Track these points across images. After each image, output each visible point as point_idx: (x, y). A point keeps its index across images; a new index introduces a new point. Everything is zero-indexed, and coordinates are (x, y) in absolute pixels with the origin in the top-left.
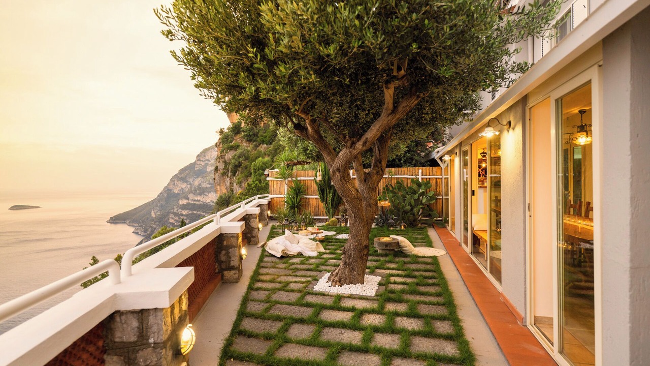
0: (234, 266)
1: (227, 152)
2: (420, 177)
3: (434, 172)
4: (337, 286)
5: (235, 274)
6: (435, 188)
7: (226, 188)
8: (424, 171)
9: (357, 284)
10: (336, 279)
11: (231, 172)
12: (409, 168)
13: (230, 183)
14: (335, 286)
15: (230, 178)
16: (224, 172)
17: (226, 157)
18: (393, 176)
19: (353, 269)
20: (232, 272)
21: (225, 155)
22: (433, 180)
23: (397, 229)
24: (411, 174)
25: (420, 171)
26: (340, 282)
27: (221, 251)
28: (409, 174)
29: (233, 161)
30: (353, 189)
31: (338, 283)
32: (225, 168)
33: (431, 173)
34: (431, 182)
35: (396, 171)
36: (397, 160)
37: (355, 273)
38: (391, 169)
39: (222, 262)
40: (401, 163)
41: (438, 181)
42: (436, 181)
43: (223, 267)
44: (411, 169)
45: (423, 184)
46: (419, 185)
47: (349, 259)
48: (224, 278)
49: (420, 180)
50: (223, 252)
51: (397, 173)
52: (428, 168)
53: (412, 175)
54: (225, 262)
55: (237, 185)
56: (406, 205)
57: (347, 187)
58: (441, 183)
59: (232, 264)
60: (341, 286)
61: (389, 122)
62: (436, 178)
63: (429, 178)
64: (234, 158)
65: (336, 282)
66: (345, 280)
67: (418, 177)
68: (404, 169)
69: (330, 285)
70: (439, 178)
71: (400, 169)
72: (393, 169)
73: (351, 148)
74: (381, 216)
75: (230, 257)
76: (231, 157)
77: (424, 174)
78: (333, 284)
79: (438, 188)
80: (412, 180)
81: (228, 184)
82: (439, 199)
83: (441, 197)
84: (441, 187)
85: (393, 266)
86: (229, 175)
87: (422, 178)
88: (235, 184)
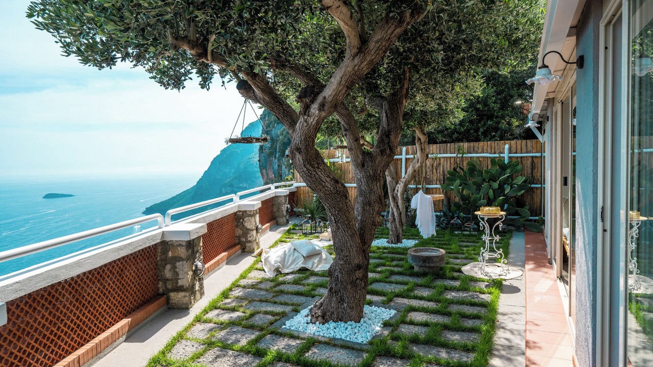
0: (182, 286)
1: (274, 127)
2: (506, 155)
3: (529, 148)
4: (318, 323)
5: (185, 297)
6: (530, 171)
7: (274, 173)
8: (514, 146)
9: (349, 323)
10: (319, 313)
11: (279, 152)
12: (489, 142)
13: (279, 166)
14: (315, 323)
15: (279, 160)
16: (270, 152)
17: (273, 132)
18: (464, 155)
19: (342, 300)
20: (181, 294)
21: (272, 130)
22: (528, 159)
23: (465, 233)
24: (493, 151)
25: (507, 146)
26: (323, 317)
27: (166, 265)
28: (489, 150)
29: (281, 137)
30: (328, 179)
31: (320, 318)
32: (271, 147)
33: (524, 149)
34: (524, 162)
35: (469, 148)
36: (472, 132)
37: (345, 305)
38: (462, 144)
39: (168, 280)
40: (478, 135)
41: (535, 161)
42: (533, 161)
43: (169, 287)
44: (493, 145)
45: (510, 166)
46: (503, 168)
47: (336, 285)
48: (171, 302)
49: (506, 161)
50: (168, 267)
51: (472, 149)
52: (519, 142)
53: (495, 153)
54: (171, 280)
55: (286, 168)
56: (480, 197)
57: (317, 176)
58: (539, 165)
59: (180, 283)
60: (323, 324)
61: (356, 68)
62: (532, 157)
63: (521, 157)
64: (282, 134)
65: (317, 317)
66: (331, 315)
67: (502, 155)
68: (481, 144)
69: (309, 321)
70: (536, 157)
71: (476, 144)
72: (466, 145)
73: (305, 114)
74: (444, 213)
75: (177, 274)
76: (279, 133)
77: (514, 150)
78: (314, 320)
79: (535, 171)
80: (493, 161)
81: (276, 167)
82: (537, 188)
83: (540, 186)
84: (540, 170)
85: (426, 293)
86: (277, 156)
87: (510, 158)
88: (283, 167)
